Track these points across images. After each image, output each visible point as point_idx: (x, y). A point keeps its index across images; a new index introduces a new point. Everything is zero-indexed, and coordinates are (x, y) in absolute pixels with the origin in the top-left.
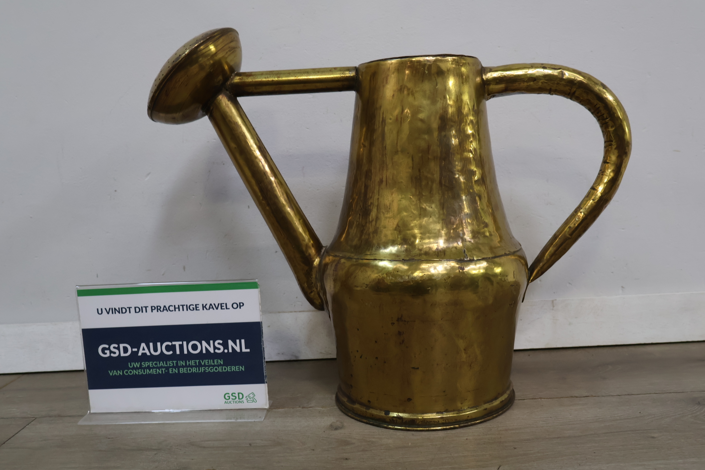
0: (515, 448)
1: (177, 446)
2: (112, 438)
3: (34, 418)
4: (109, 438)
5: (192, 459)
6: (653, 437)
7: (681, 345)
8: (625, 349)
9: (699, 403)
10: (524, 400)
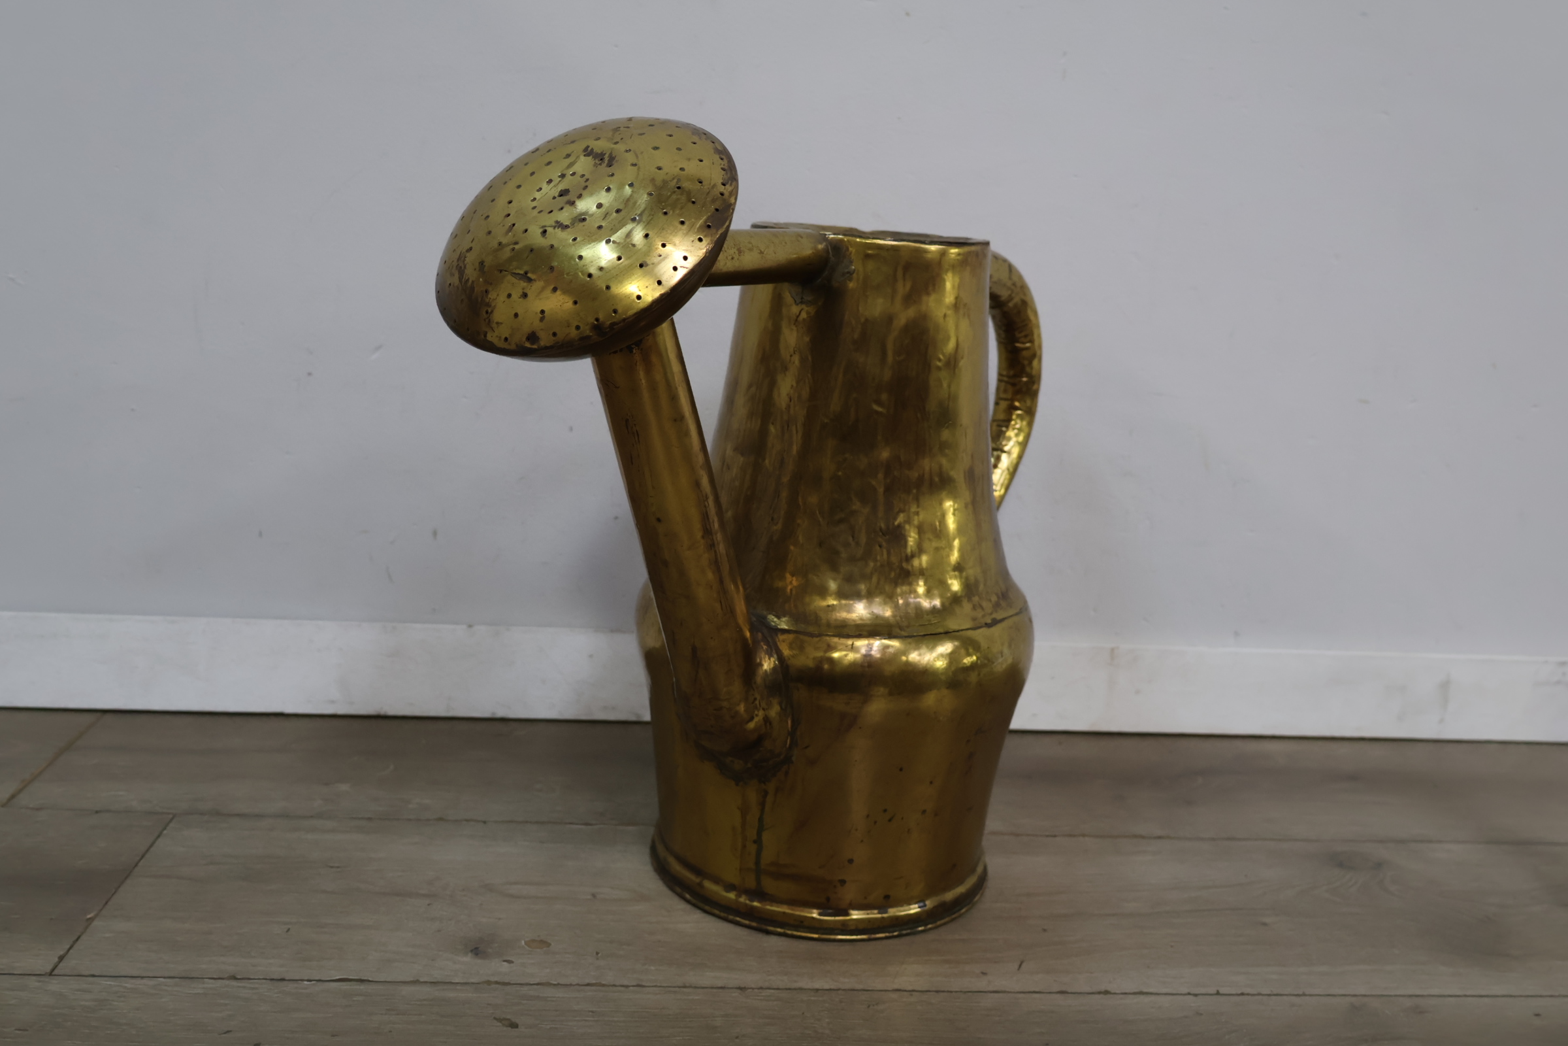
0: (1045, 930)
1: (464, 890)
2: (338, 867)
3: (171, 816)
4: (332, 867)
5: (500, 919)
6: (1265, 924)
7: (1320, 743)
8: (1226, 743)
9: (1341, 865)
10: (1055, 836)
